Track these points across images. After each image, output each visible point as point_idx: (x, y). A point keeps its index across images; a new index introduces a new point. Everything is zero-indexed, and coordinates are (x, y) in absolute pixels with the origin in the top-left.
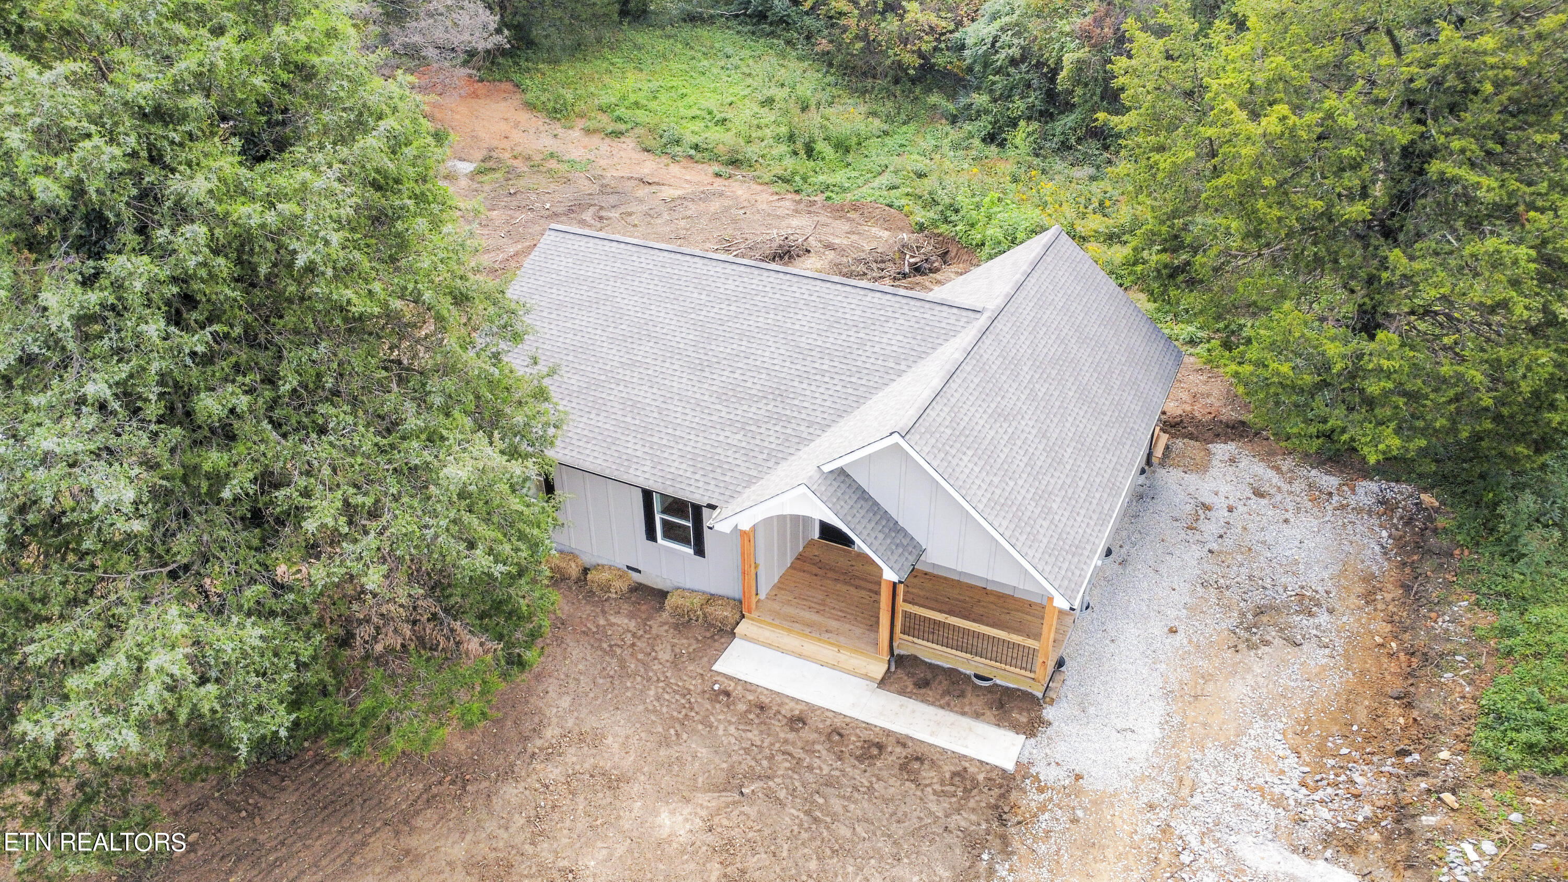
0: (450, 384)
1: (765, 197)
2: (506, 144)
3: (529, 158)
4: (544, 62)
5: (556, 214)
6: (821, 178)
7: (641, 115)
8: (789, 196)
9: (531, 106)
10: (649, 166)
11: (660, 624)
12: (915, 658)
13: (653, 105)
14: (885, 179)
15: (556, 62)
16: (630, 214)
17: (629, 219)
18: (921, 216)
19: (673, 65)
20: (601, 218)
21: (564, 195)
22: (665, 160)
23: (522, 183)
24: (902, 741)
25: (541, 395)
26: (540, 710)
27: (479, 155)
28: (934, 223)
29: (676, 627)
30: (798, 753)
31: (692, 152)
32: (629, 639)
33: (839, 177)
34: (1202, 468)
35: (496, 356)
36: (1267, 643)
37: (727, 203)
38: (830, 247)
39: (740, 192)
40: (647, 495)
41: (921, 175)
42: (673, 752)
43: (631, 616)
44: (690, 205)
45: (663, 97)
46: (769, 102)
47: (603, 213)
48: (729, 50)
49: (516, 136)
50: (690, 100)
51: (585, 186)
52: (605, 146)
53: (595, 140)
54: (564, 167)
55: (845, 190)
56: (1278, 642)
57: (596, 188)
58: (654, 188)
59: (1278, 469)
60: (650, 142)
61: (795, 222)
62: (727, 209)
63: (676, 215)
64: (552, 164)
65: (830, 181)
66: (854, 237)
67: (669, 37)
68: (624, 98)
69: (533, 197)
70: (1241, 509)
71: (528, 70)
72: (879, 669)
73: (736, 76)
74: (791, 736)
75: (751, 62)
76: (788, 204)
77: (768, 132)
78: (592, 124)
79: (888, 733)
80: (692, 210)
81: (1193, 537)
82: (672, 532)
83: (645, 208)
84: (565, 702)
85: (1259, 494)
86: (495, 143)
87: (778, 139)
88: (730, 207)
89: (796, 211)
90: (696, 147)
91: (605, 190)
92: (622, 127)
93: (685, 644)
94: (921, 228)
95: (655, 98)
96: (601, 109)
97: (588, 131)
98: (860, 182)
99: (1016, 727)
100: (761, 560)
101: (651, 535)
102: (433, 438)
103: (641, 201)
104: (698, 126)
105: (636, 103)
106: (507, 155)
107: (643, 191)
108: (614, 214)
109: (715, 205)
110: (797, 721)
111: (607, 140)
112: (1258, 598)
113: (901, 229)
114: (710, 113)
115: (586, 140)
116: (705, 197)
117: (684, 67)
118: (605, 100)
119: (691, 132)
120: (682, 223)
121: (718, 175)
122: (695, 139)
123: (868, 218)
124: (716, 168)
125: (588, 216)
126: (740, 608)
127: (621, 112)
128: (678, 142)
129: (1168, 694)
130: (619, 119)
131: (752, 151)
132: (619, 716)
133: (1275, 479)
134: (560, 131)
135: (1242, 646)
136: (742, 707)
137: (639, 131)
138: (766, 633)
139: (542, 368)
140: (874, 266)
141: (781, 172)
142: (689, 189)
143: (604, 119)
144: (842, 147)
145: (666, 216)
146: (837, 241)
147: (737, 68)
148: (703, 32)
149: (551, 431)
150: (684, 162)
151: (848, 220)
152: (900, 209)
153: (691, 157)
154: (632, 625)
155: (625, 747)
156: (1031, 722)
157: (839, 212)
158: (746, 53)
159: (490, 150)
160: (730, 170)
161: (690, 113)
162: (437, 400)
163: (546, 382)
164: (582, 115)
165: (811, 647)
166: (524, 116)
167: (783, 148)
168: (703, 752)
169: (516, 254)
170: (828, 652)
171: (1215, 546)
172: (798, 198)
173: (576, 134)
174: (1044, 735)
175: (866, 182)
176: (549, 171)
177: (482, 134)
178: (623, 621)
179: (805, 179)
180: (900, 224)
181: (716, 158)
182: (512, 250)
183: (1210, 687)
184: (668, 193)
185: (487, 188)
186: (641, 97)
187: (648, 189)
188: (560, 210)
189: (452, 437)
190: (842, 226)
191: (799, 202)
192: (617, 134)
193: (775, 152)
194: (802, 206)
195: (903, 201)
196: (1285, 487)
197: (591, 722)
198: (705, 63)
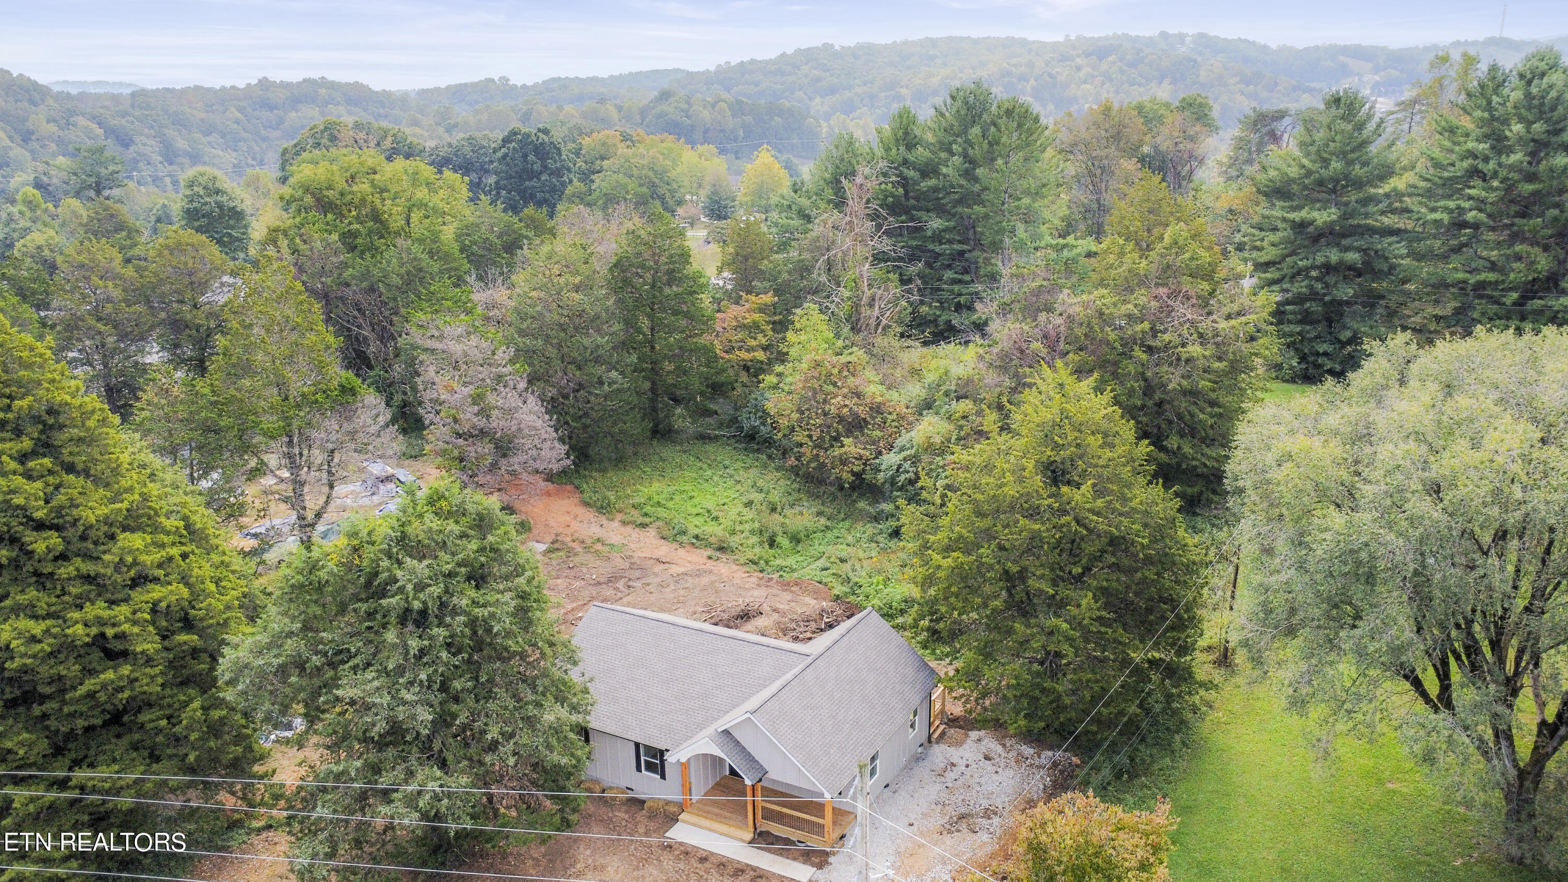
0: (547, 682)
1: (740, 574)
2: (568, 531)
3: (583, 542)
4: (596, 470)
5: (599, 583)
6: (778, 562)
7: (661, 512)
8: (756, 574)
9: (586, 504)
10: (664, 550)
11: (641, 816)
12: (768, 833)
13: (670, 504)
14: (821, 563)
15: (604, 471)
16: (648, 585)
17: (648, 588)
18: (839, 589)
19: (686, 473)
20: (629, 587)
21: (603, 569)
22: (676, 545)
23: (577, 560)
24: (754, 869)
25: (586, 691)
26: (574, 856)
27: (550, 539)
28: (846, 594)
29: (649, 817)
30: (702, 873)
31: (694, 541)
32: (624, 823)
33: (791, 561)
34: (959, 744)
35: (566, 671)
36: (959, 831)
37: (713, 578)
38: (775, 610)
39: (723, 571)
40: (637, 745)
41: (843, 561)
42: (640, 873)
43: (627, 812)
44: (689, 579)
45: (677, 498)
46: (749, 504)
47: (631, 583)
48: (727, 463)
49: (575, 525)
50: (696, 501)
51: (619, 563)
52: (634, 534)
53: (629, 529)
54: (605, 549)
55: (793, 570)
56: (966, 830)
57: (627, 565)
58: (666, 566)
59: (1004, 746)
60: (666, 533)
61: (756, 593)
62: (713, 582)
63: (679, 586)
64: (598, 547)
65: (784, 564)
66: (793, 604)
67: (685, 452)
68: (650, 499)
69: (585, 570)
70: (974, 766)
71: (585, 477)
72: (749, 836)
73: (730, 483)
74: (700, 866)
75: (741, 472)
76: (753, 580)
77: (747, 527)
78: (627, 518)
79: (748, 865)
80: (690, 582)
81: (939, 779)
82: (650, 767)
83: (659, 580)
84: (588, 852)
85: (987, 758)
86: (561, 530)
87: (752, 532)
88: (715, 582)
89: (759, 585)
90: (697, 537)
91: (633, 566)
92: (647, 520)
93: (652, 825)
94: (838, 597)
95: (672, 499)
96: (633, 506)
97: (624, 523)
98: (805, 564)
99: (813, 865)
100: (693, 781)
101: (639, 769)
102: (539, 705)
103: (656, 575)
104: (699, 521)
105: (658, 503)
106: (569, 539)
107: (658, 568)
108: (638, 584)
109: (705, 580)
110: (703, 860)
111: (637, 530)
112: (963, 810)
113: (824, 599)
114: (709, 511)
115: (622, 529)
116: (699, 574)
117: (694, 475)
118: (637, 500)
119: (695, 526)
120: (682, 592)
121: (710, 558)
122: (697, 531)
123: (805, 591)
124: (709, 552)
125: (620, 585)
126: (682, 807)
127: (648, 509)
128: (684, 533)
129: (898, 853)
130: (646, 515)
131: (734, 541)
132: (615, 858)
133: (1000, 749)
134: (605, 522)
135: (945, 832)
136: (677, 853)
137: (659, 523)
138: (694, 819)
139: (587, 678)
140: (802, 624)
141: (751, 557)
142: (690, 567)
143: (635, 513)
144: (796, 539)
145: (672, 587)
146: (781, 607)
147: (731, 476)
148: (710, 448)
149: (589, 708)
150: (688, 547)
151: (792, 592)
152: (826, 584)
153: (693, 544)
154: (626, 817)
155: (617, 872)
156: (821, 862)
157: (786, 586)
158: (739, 464)
159: (557, 535)
160: (718, 554)
161: (694, 511)
162: (541, 689)
163: (588, 684)
164: (619, 511)
165: (715, 825)
166: (581, 511)
167: (755, 539)
168: (655, 873)
169: (573, 610)
170: (724, 828)
171: (950, 785)
172: (761, 575)
173: (616, 524)
174: (826, 869)
175: (809, 564)
176: (596, 551)
177: (552, 523)
178: (621, 815)
179: (767, 562)
180: (824, 595)
181: (709, 545)
182: (570, 607)
183: (921, 850)
184: (675, 570)
185: (554, 563)
186: (661, 498)
187: (662, 566)
188: (602, 580)
189: (546, 704)
190: (787, 596)
191: (761, 579)
192: (643, 526)
193: (750, 542)
194: (763, 582)
195: (829, 579)
196: (1003, 755)
197: (602, 861)
198: (709, 473)
